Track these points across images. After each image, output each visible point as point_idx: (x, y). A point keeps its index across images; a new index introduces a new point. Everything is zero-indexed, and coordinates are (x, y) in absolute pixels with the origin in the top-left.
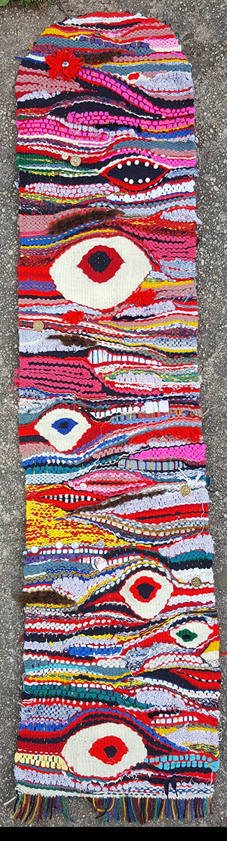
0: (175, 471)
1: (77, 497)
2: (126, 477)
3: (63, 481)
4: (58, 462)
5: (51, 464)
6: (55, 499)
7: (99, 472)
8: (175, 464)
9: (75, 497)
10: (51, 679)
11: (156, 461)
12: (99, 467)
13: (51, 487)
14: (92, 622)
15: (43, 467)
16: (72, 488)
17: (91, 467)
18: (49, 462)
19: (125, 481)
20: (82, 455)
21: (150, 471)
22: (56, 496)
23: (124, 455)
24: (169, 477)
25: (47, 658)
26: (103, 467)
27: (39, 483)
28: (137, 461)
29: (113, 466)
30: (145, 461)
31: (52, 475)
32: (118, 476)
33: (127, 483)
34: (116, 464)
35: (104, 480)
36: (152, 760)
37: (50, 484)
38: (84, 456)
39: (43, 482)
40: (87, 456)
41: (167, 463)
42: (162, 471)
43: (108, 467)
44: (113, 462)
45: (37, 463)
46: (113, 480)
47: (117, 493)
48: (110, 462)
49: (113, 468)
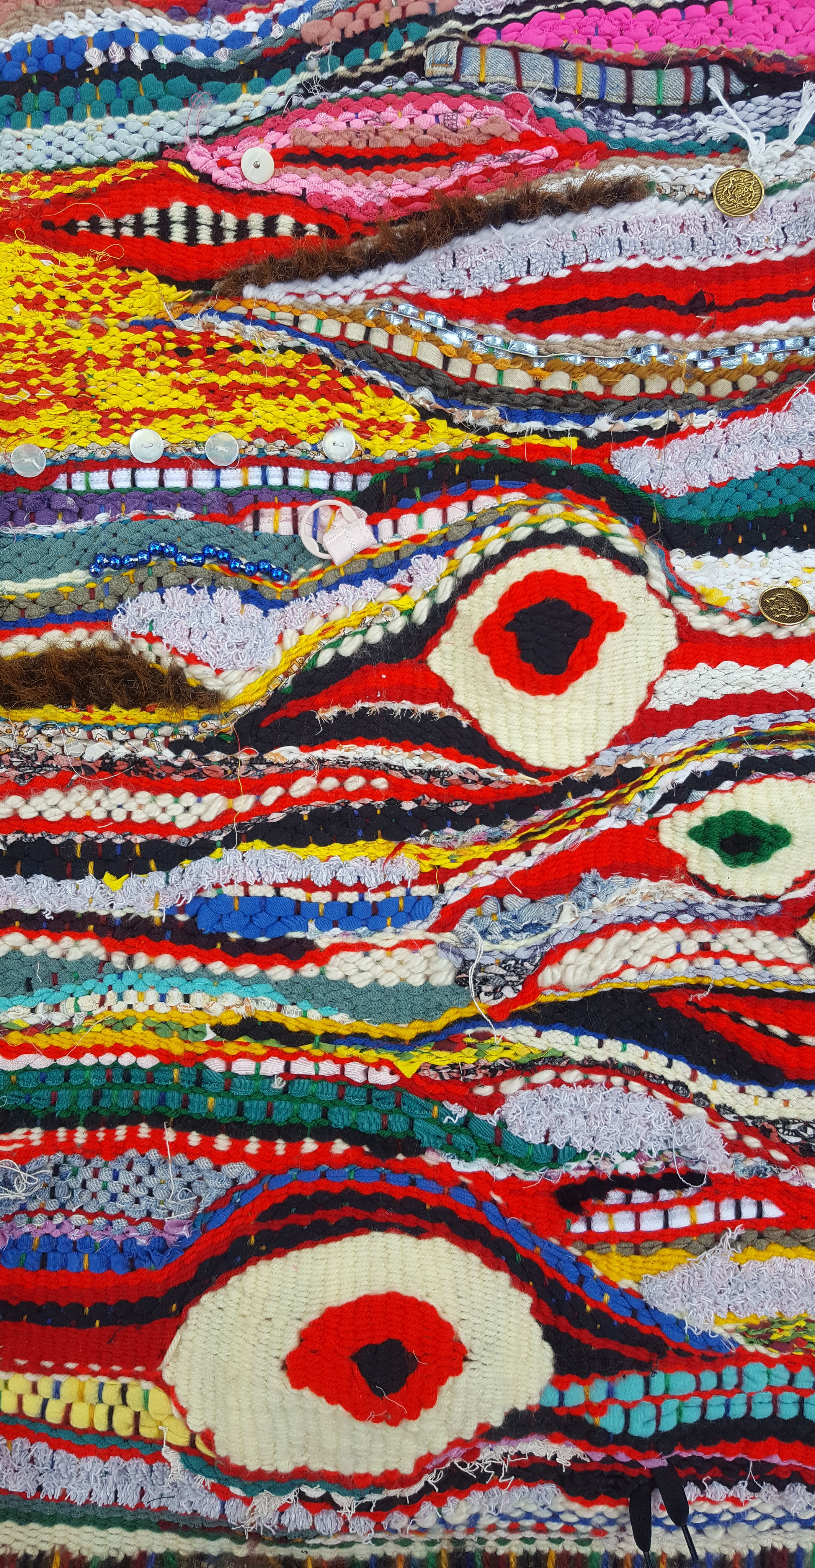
0: (686, 109)
1: (229, 220)
2: (460, 121)
3: (162, 145)
4: (139, 55)
5: (108, 70)
6: (127, 232)
7: (334, 108)
8: (688, 76)
9: (217, 218)
10: (109, 1038)
11: (602, 62)
12: (333, 84)
13: (106, 177)
14: (302, 787)
15: (67, 92)
16: (206, 177)
17: (292, 83)
18: (94, 57)
19: (453, 141)
20: (252, 22)
21: (579, 102)
22: (129, 219)
24: (663, 135)
25: (92, 947)
26: (354, 83)
27: (50, 164)
28: (515, 52)
29: (398, 70)
30: (554, 54)
31: (110, 122)
32: (425, 121)
33: (467, 152)
34: (417, 64)
35: (359, 144)
36: (575, 1395)
37: (103, 165)
38: (265, 30)
39: (70, 160)
40: (278, 31)
41: (651, 74)
42: (629, 108)
43: (377, 78)
44: (399, 53)
45: (42, 74)
46: (402, 142)
47: (417, 205)
48: (386, 54)
49: (401, 85)
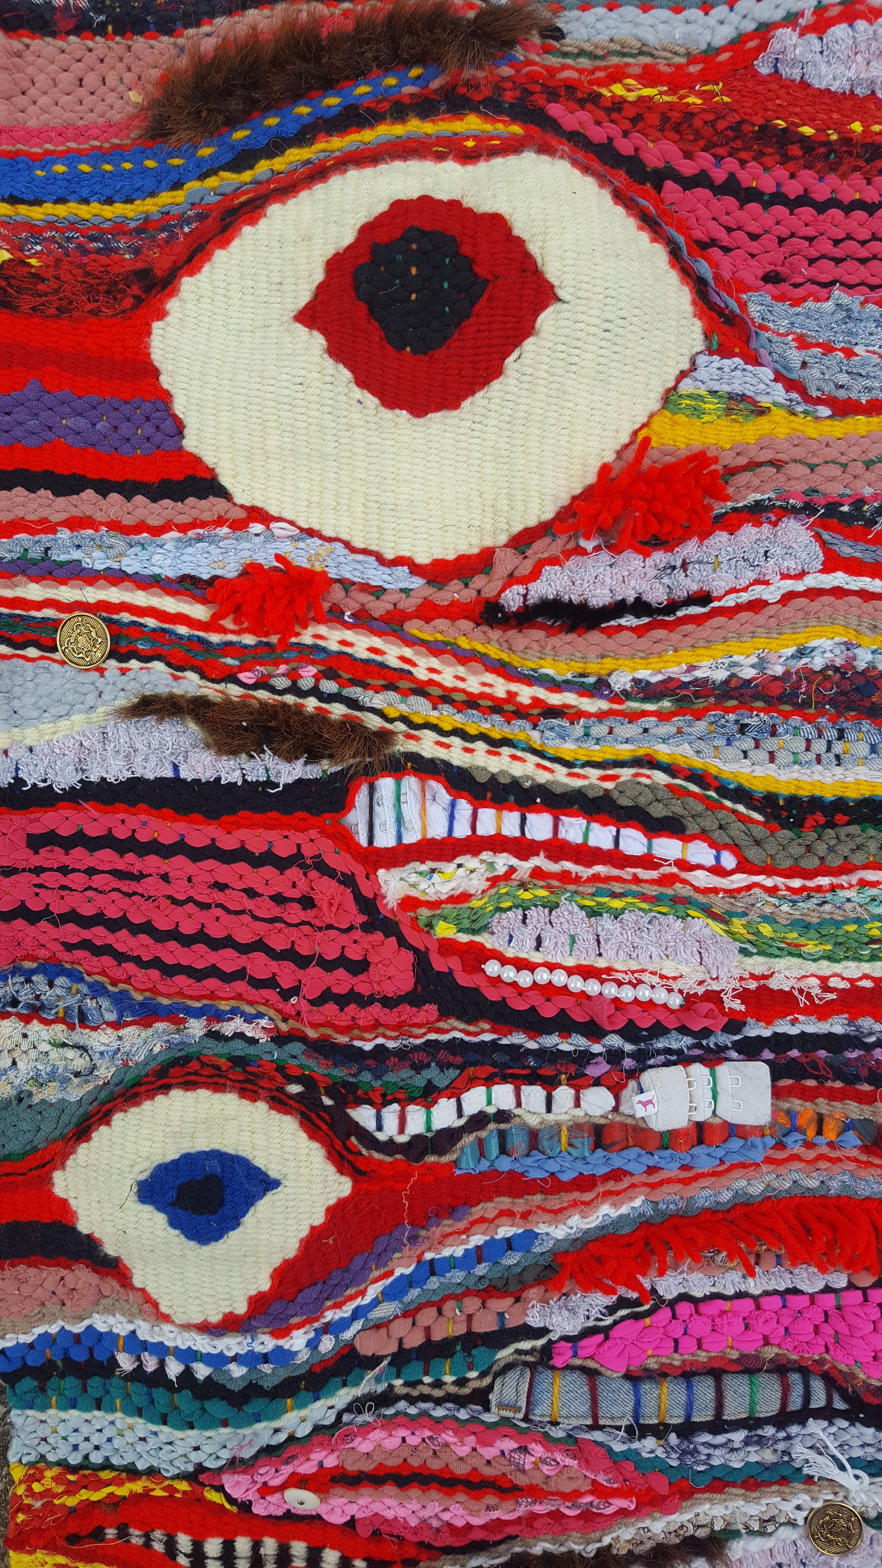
0: (782, 1419)
1: (270, 1546)
2: (528, 1461)
3: (200, 1468)
4: (174, 1369)
5: (138, 1374)
6: (159, 1547)
7: (390, 1424)
8: (786, 1390)
9: (257, 1546)
11: (688, 1375)
12: (387, 1398)
13: (137, 1487)
15: (95, 1382)
16: (245, 1507)
17: (343, 1396)
18: (126, 1362)
19: (521, 1480)
20: (298, 1341)
21: (660, 1431)
22: (158, 1534)
23: (526, 1345)
24: (754, 1455)
26: (412, 1400)
27: (75, 1459)
28: (591, 1375)
29: (461, 1401)
30: (633, 1378)
31: (142, 1426)
32: (489, 1453)
33: (536, 1492)
34: (481, 1398)
35: (415, 1462)
37: (132, 1472)
38: (313, 1345)
39: (96, 1458)
40: (327, 1344)
41: (744, 1379)
42: (718, 1425)
43: (438, 1402)
44: (461, 1382)
45: (67, 1359)
46: (461, 1470)
47: (477, 1536)
48: (449, 1379)
49: (463, 1415)
